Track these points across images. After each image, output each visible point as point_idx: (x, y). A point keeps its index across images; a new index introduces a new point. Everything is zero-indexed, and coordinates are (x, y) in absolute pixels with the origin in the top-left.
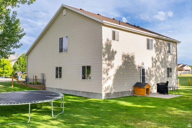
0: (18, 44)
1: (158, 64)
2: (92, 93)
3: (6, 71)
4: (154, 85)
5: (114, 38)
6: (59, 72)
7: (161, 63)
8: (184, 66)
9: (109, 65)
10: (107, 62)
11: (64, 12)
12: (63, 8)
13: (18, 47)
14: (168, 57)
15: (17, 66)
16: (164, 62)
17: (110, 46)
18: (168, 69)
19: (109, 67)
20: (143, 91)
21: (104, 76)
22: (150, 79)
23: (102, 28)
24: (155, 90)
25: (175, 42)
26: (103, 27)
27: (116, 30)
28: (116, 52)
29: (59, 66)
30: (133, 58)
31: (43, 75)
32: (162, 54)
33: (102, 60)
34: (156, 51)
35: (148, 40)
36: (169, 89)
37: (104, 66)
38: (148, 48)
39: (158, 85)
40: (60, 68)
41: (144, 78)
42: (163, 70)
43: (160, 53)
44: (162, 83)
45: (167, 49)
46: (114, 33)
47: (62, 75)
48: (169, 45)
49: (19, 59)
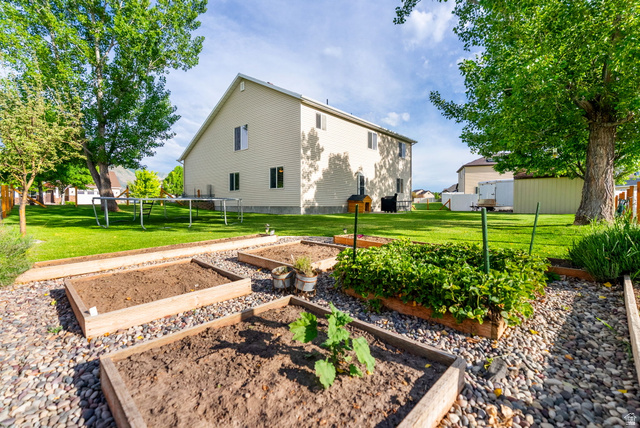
0: (168, 133)
1: (384, 171)
2: (285, 207)
3: (150, 190)
4: (377, 202)
5: (319, 125)
6: (235, 182)
7: (388, 170)
8: (425, 192)
9: (311, 166)
10: (310, 162)
11: (242, 86)
12: (241, 79)
13: (168, 137)
14: (398, 163)
15: (168, 186)
16: (392, 170)
17: (316, 138)
18: (398, 180)
19: (312, 169)
20: (361, 206)
21: (303, 181)
22: (372, 193)
23: (300, 108)
24: (378, 209)
25: (410, 142)
26: (302, 106)
27: (322, 114)
28: (323, 150)
29: (234, 172)
30: (346, 158)
31: (210, 188)
32: (390, 157)
33: (300, 158)
34: (382, 153)
35: (370, 134)
36: (398, 204)
37: (305, 166)
38: (370, 146)
39: (382, 199)
40: (237, 175)
41: (362, 190)
42: (390, 181)
43: (388, 156)
44: (387, 197)
45: (398, 152)
46: (318, 118)
47: (240, 185)
48: (400, 145)
49: (171, 175)
